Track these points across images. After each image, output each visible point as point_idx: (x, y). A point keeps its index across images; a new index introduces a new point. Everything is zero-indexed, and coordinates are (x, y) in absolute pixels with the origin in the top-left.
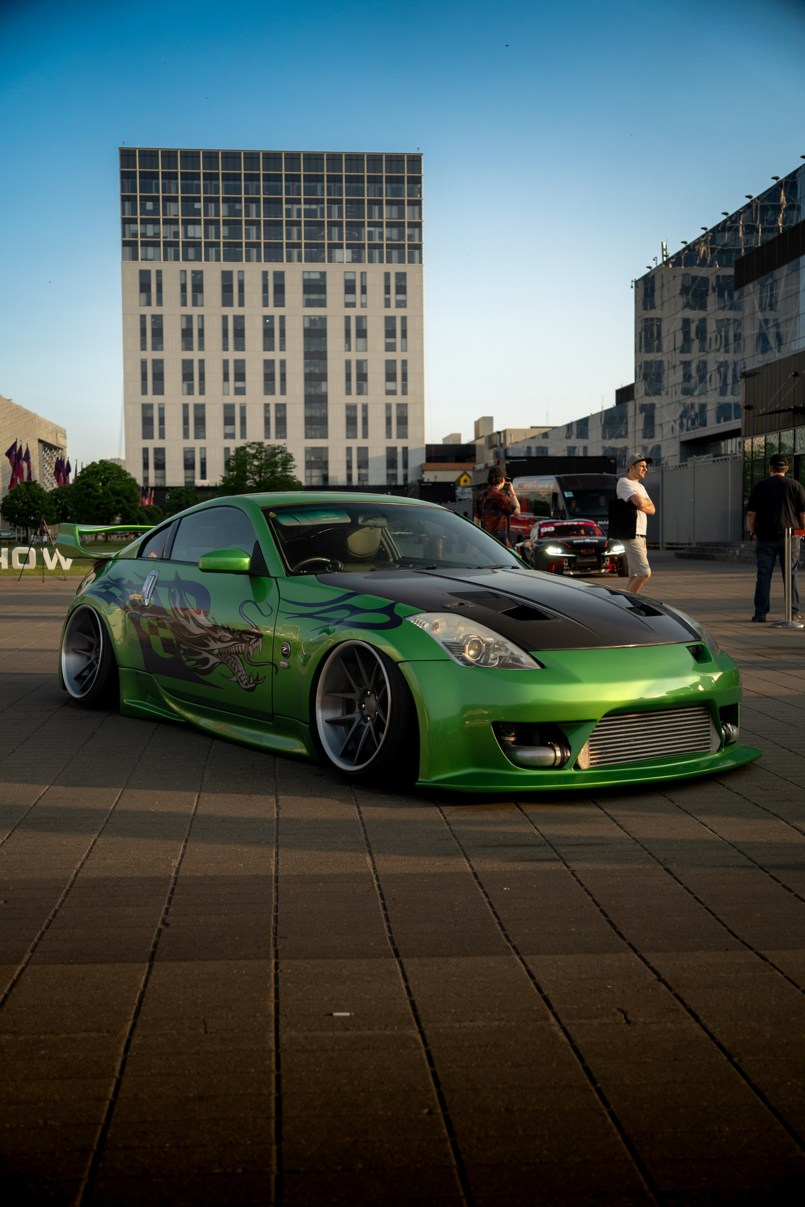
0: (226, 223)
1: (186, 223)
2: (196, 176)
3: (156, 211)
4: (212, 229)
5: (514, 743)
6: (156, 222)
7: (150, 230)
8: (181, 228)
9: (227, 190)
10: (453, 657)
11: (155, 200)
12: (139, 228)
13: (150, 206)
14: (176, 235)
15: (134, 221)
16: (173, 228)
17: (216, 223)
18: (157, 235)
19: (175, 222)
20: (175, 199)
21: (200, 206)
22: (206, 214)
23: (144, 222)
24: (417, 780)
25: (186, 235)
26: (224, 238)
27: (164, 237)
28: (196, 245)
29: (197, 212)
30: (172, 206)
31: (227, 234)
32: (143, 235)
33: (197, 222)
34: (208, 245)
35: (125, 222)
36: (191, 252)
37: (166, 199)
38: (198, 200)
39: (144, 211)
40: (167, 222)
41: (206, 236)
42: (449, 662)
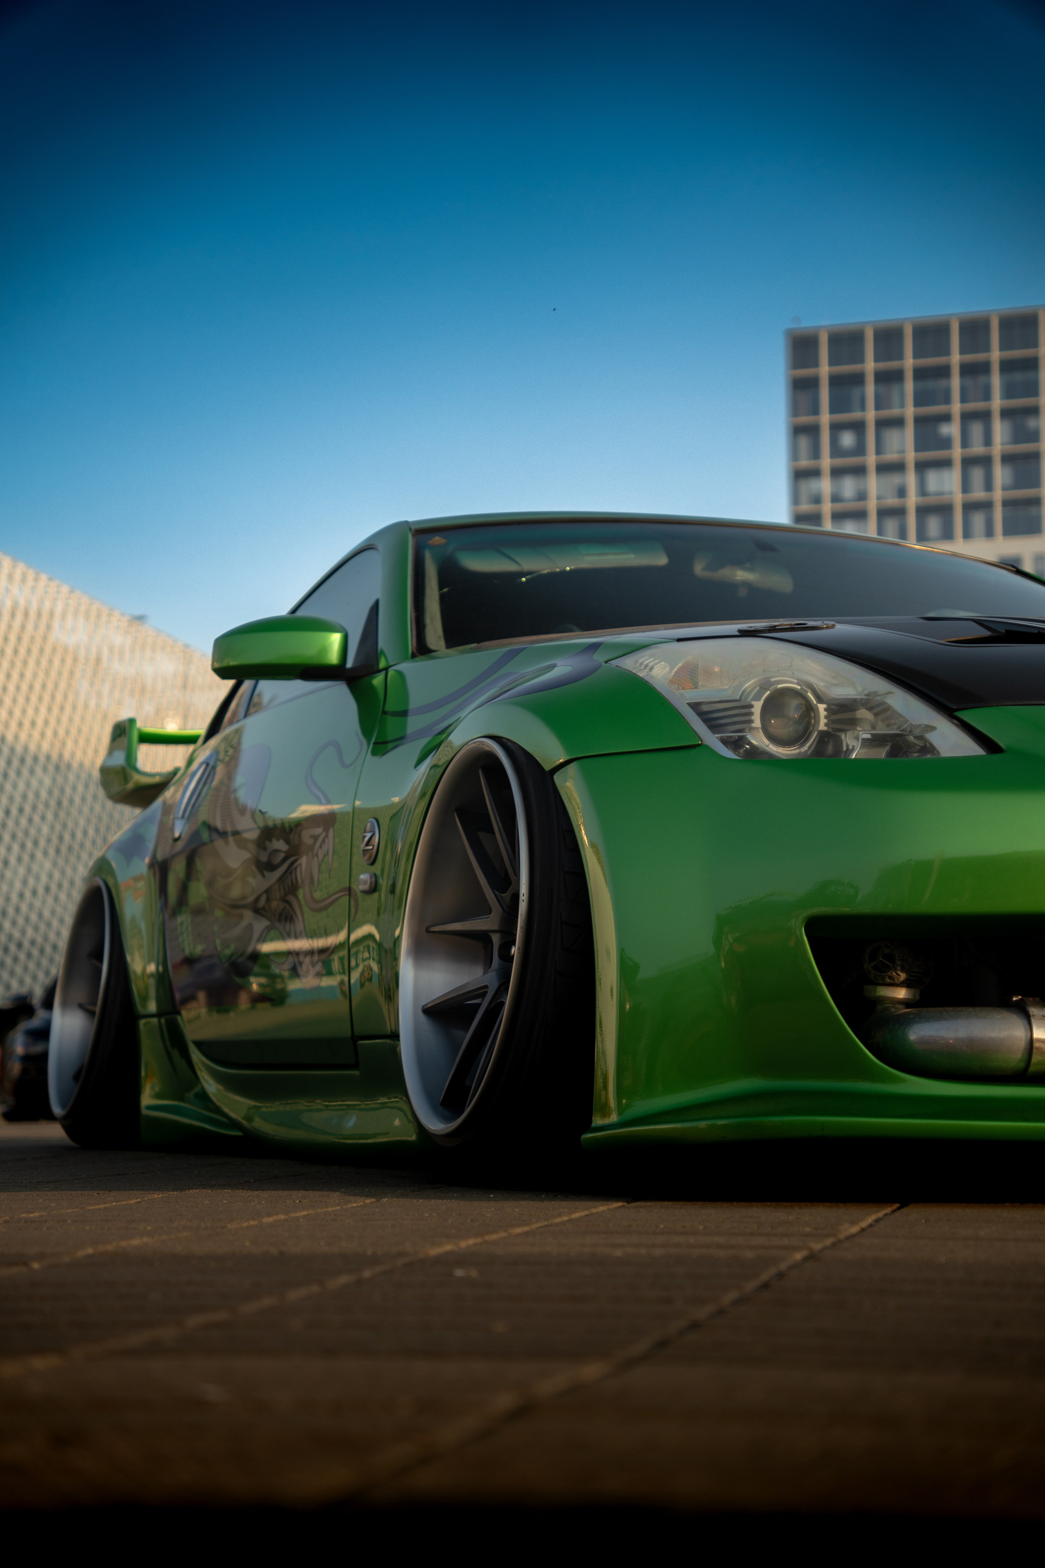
0: (1007, 459)
1: (922, 467)
2: (944, 372)
3: (860, 449)
4: (977, 474)
5: (906, 1003)
6: (860, 471)
7: (849, 487)
8: (911, 479)
9: (1009, 392)
10: (712, 740)
11: (858, 427)
12: (825, 485)
13: (847, 439)
14: (902, 492)
15: (815, 473)
16: (895, 479)
17: (985, 461)
18: (862, 496)
19: (898, 467)
20: (899, 422)
21: (952, 430)
22: (965, 444)
23: (837, 473)
24: (587, 1126)
25: (922, 491)
26: (1004, 488)
27: (879, 498)
28: (944, 510)
29: (946, 443)
30: (892, 437)
31: (1009, 480)
32: (836, 499)
33: (946, 463)
34: (970, 507)
35: (800, 475)
36: (934, 525)
37: (883, 424)
38: (946, 418)
39: (836, 451)
40: (884, 469)
41: (966, 487)
42: (693, 752)
